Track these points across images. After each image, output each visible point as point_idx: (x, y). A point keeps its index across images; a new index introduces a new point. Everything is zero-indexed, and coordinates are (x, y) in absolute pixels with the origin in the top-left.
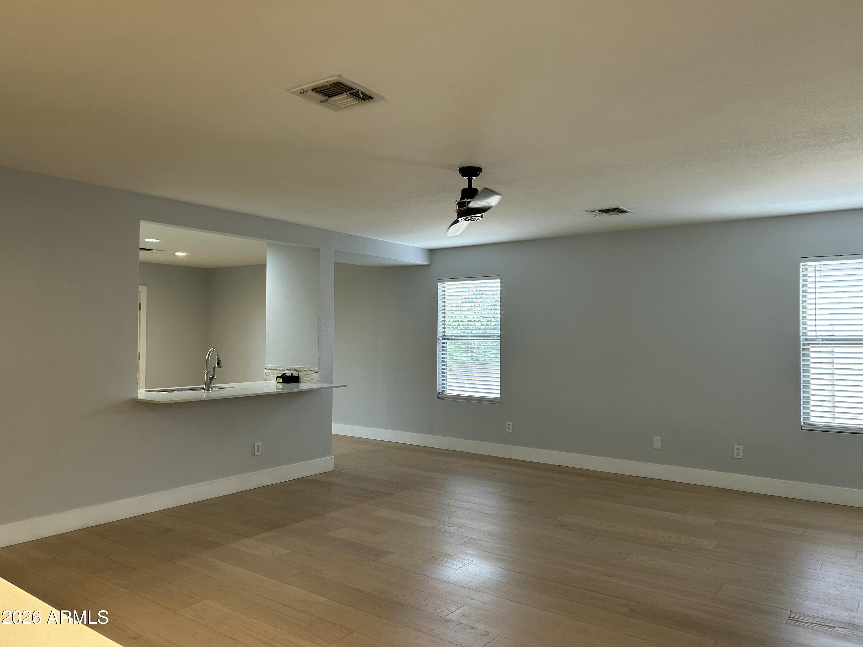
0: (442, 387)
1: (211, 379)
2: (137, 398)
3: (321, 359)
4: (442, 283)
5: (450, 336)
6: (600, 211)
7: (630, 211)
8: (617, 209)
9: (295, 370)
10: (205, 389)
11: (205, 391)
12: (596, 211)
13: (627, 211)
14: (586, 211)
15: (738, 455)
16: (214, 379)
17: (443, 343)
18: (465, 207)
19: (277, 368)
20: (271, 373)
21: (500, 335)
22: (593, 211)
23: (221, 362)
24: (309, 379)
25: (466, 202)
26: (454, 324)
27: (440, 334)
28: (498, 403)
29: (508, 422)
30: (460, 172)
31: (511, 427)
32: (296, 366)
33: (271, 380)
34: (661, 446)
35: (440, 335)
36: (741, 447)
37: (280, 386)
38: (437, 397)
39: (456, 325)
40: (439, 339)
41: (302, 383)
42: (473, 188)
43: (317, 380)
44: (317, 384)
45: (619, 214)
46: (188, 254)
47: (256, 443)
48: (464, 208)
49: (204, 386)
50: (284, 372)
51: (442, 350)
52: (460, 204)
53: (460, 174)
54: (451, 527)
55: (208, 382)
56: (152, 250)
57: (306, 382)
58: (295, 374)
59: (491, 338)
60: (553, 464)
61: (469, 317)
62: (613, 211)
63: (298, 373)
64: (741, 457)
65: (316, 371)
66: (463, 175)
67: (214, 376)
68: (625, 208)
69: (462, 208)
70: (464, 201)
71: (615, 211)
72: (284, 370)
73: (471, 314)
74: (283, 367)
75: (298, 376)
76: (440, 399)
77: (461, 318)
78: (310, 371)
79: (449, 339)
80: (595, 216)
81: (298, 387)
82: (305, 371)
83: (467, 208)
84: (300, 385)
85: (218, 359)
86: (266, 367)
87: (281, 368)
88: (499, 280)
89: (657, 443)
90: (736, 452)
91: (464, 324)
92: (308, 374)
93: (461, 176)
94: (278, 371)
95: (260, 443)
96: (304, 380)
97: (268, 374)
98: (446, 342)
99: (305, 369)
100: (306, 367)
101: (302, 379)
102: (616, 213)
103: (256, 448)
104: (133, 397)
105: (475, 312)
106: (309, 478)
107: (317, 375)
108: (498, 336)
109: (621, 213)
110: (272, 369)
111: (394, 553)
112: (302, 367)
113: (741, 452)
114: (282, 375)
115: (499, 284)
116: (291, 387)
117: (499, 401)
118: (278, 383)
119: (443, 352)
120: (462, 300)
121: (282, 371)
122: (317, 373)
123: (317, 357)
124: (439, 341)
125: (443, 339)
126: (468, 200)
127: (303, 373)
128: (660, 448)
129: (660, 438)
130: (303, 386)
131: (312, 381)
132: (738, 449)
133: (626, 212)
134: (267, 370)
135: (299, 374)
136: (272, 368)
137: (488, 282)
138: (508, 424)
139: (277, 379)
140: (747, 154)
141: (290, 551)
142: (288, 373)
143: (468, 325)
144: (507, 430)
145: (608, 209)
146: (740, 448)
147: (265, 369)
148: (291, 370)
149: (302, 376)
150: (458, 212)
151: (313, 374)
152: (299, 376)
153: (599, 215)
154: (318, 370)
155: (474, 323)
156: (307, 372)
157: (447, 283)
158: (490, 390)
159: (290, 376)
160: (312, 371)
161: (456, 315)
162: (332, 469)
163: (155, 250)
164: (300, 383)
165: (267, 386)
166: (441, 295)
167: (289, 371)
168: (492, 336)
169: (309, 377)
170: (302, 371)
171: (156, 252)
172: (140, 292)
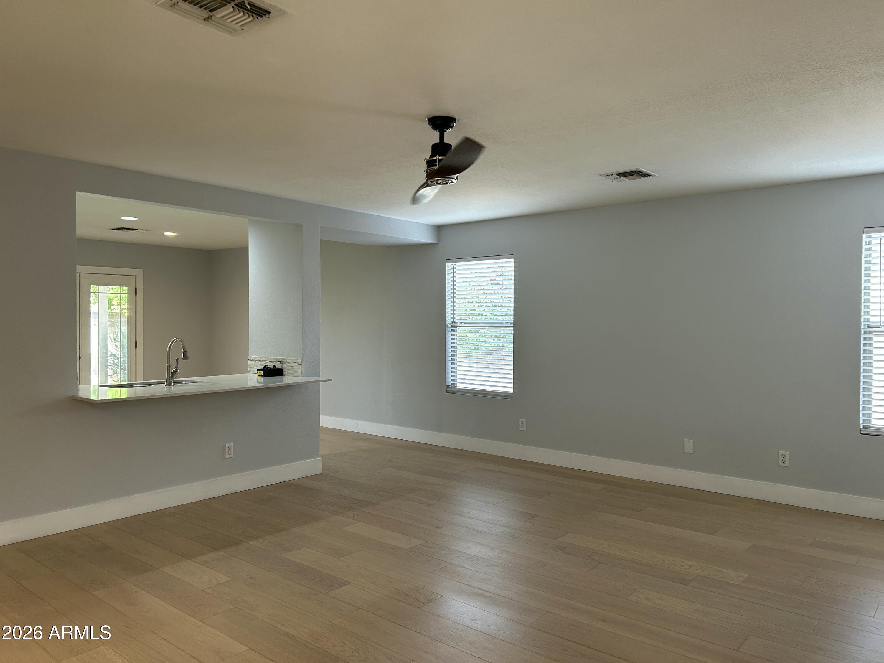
0: (452, 380)
1: (173, 372)
2: (78, 395)
3: (305, 350)
4: (451, 264)
5: (460, 323)
6: (617, 174)
7: (653, 173)
8: (637, 172)
9: (279, 362)
10: (167, 384)
11: (167, 387)
12: (613, 175)
13: (651, 174)
14: (601, 175)
15: (783, 463)
16: (177, 373)
17: (452, 331)
18: (436, 165)
19: (260, 359)
20: (255, 364)
21: (513, 321)
22: (610, 175)
23: (187, 353)
24: (293, 372)
25: (438, 160)
26: (478, 309)
27: (448, 320)
28: (511, 398)
29: (521, 420)
30: (430, 123)
31: (524, 425)
32: (280, 358)
33: (254, 372)
34: (693, 449)
35: (449, 322)
36: (787, 453)
37: (261, 379)
38: (445, 390)
39: (480, 311)
40: (448, 326)
41: (285, 376)
42: (446, 143)
43: (301, 374)
44: (301, 378)
45: (641, 178)
46: (178, 234)
47: (226, 445)
48: (436, 167)
49: (166, 380)
50: (267, 363)
51: (452, 339)
52: (430, 163)
53: (430, 126)
54: (431, 548)
55: (170, 376)
56: (137, 230)
57: (290, 375)
58: (278, 366)
59: (503, 326)
60: (570, 467)
61: (495, 301)
62: (634, 175)
63: (281, 365)
64: (787, 464)
65: (300, 363)
66: (435, 127)
67: (177, 369)
68: (646, 171)
69: (432, 168)
70: (436, 158)
71: (635, 175)
72: (267, 361)
73: (497, 297)
74: (266, 358)
75: (281, 368)
76: (449, 393)
77: (486, 302)
78: (294, 363)
79: (459, 326)
80: (612, 181)
81: (282, 381)
82: (289, 363)
83: (439, 168)
84: (283, 378)
85: (183, 350)
86: (249, 358)
87: (264, 359)
88: (512, 260)
89: (689, 445)
90: (781, 458)
91: (490, 309)
92: (292, 367)
93: (431, 128)
94: (260, 363)
95: (232, 444)
96: (288, 373)
97: (252, 366)
98: (456, 330)
99: (288, 361)
100: (289, 359)
101: (286, 372)
102: (637, 177)
103: (227, 449)
104: (71, 394)
105: (501, 296)
106: (289, 482)
107: (301, 368)
108: (511, 323)
109: (644, 177)
110: (255, 361)
111: (351, 583)
112: (286, 358)
113: (787, 459)
114: (263, 368)
115: (513, 264)
116: (273, 381)
117: (512, 395)
118: (259, 376)
119: (453, 341)
120: (488, 282)
121: (265, 362)
122: (301, 365)
123: (300, 348)
124: (448, 329)
125: (452, 327)
126: (440, 158)
127: (287, 365)
128: (692, 453)
129: (692, 441)
130: (287, 380)
131: (296, 374)
132: (784, 456)
133: (650, 176)
134: (251, 362)
135: (283, 367)
136: (256, 359)
137: (501, 261)
138: (522, 422)
139: (258, 371)
140: (788, 90)
141: (231, 578)
142: (270, 365)
143: (493, 310)
144: (521, 429)
145: (626, 171)
146: (786, 455)
147: (249, 360)
148: (275, 362)
149: (286, 369)
150: (427, 172)
151: (297, 366)
152: (283, 368)
153: (617, 180)
154: (302, 362)
155: (501, 308)
156: (291, 363)
157: (457, 263)
158: (503, 384)
159: (272, 368)
160: (295, 363)
161: (481, 300)
162: (320, 472)
163: (140, 230)
164: (283, 376)
165: (250, 379)
166: (449, 277)
167: (272, 363)
168: (505, 323)
169: (293, 370)
170: (286, 363)
171: (143, 232)
172: (135, 276)
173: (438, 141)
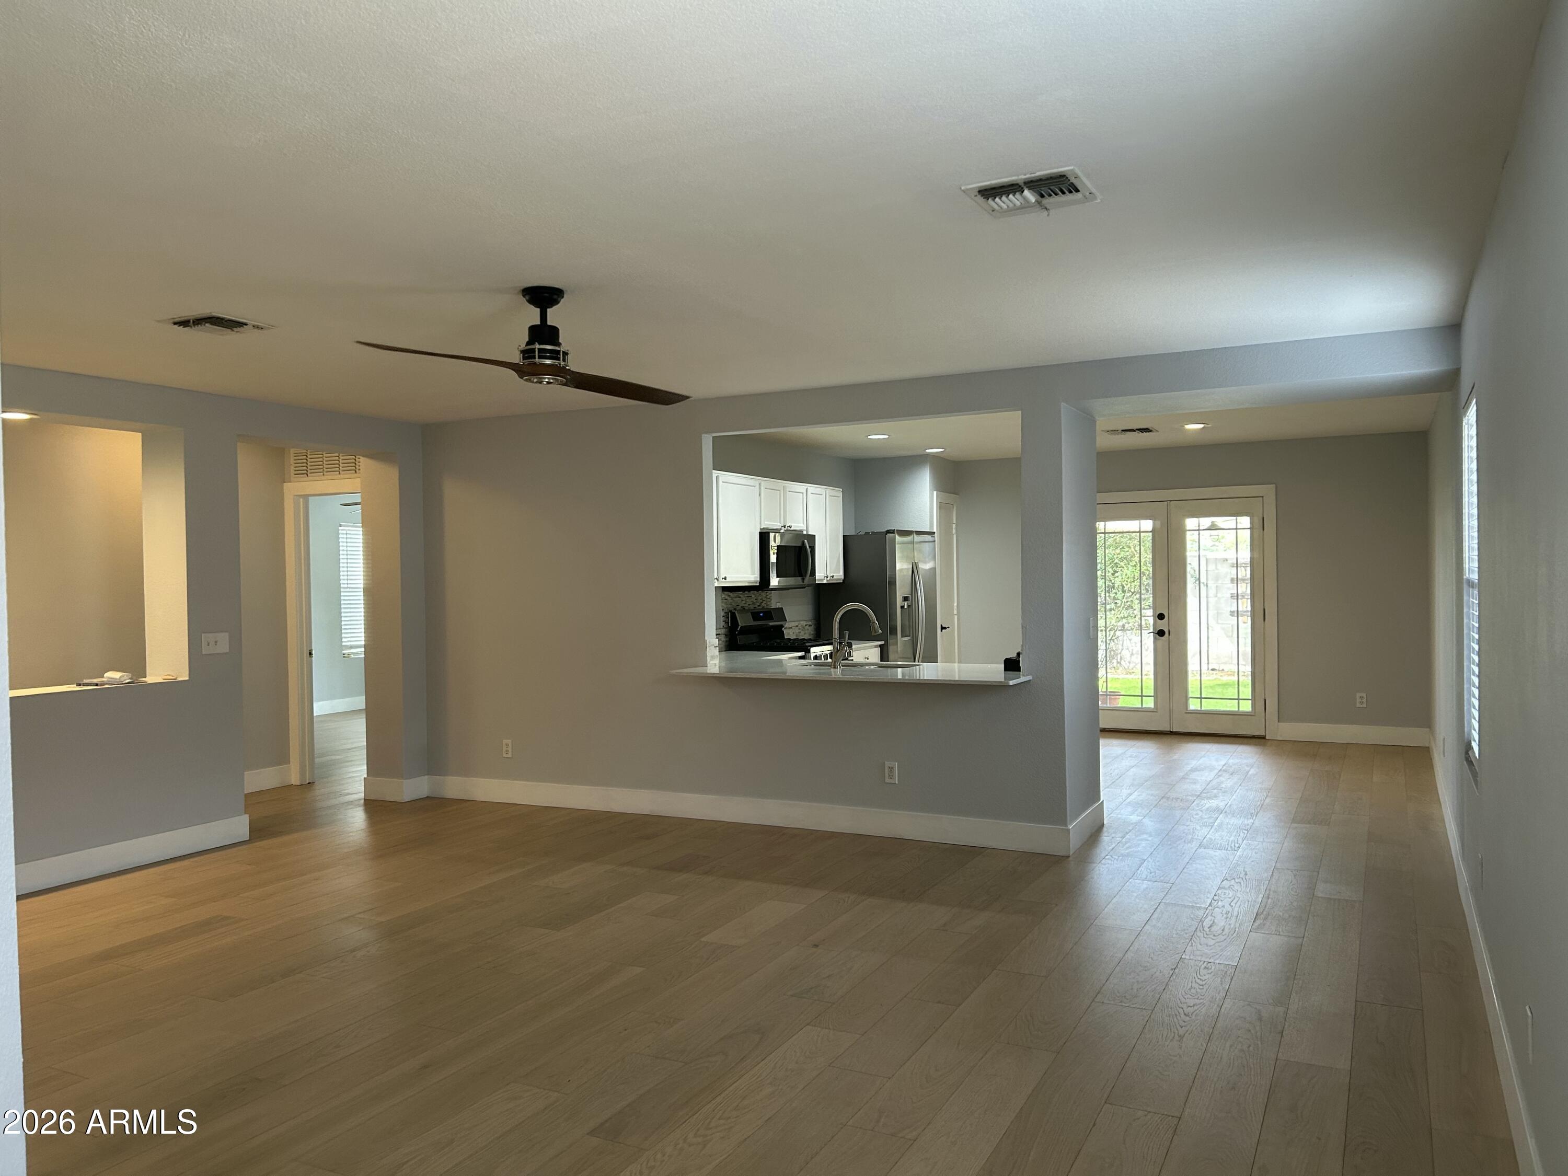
3: (1028, 627)
38: (1465, 755)
47: (886, 763)
76: (1468, 762)
95: (894, 764)
103: (887, 770)
107: (1022, 659)
122: (1022, 655)
154: (1022, 649)
172: (1262, 497)
173: (538, 322)
